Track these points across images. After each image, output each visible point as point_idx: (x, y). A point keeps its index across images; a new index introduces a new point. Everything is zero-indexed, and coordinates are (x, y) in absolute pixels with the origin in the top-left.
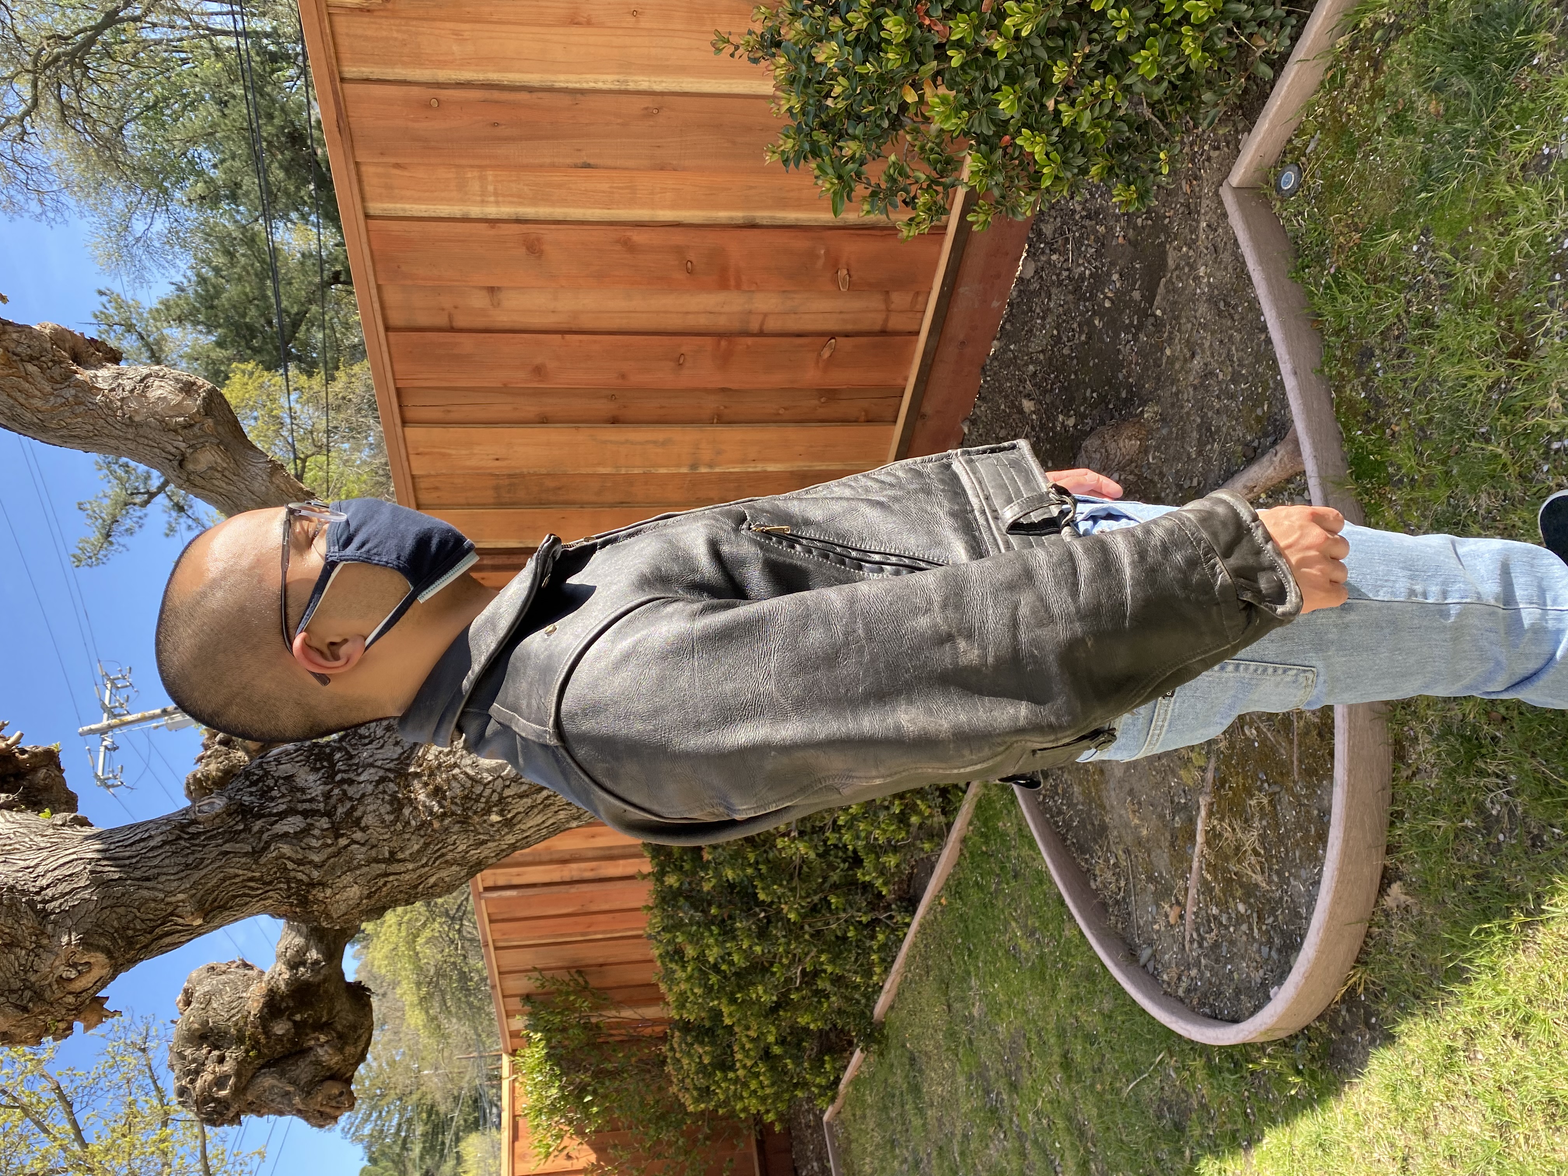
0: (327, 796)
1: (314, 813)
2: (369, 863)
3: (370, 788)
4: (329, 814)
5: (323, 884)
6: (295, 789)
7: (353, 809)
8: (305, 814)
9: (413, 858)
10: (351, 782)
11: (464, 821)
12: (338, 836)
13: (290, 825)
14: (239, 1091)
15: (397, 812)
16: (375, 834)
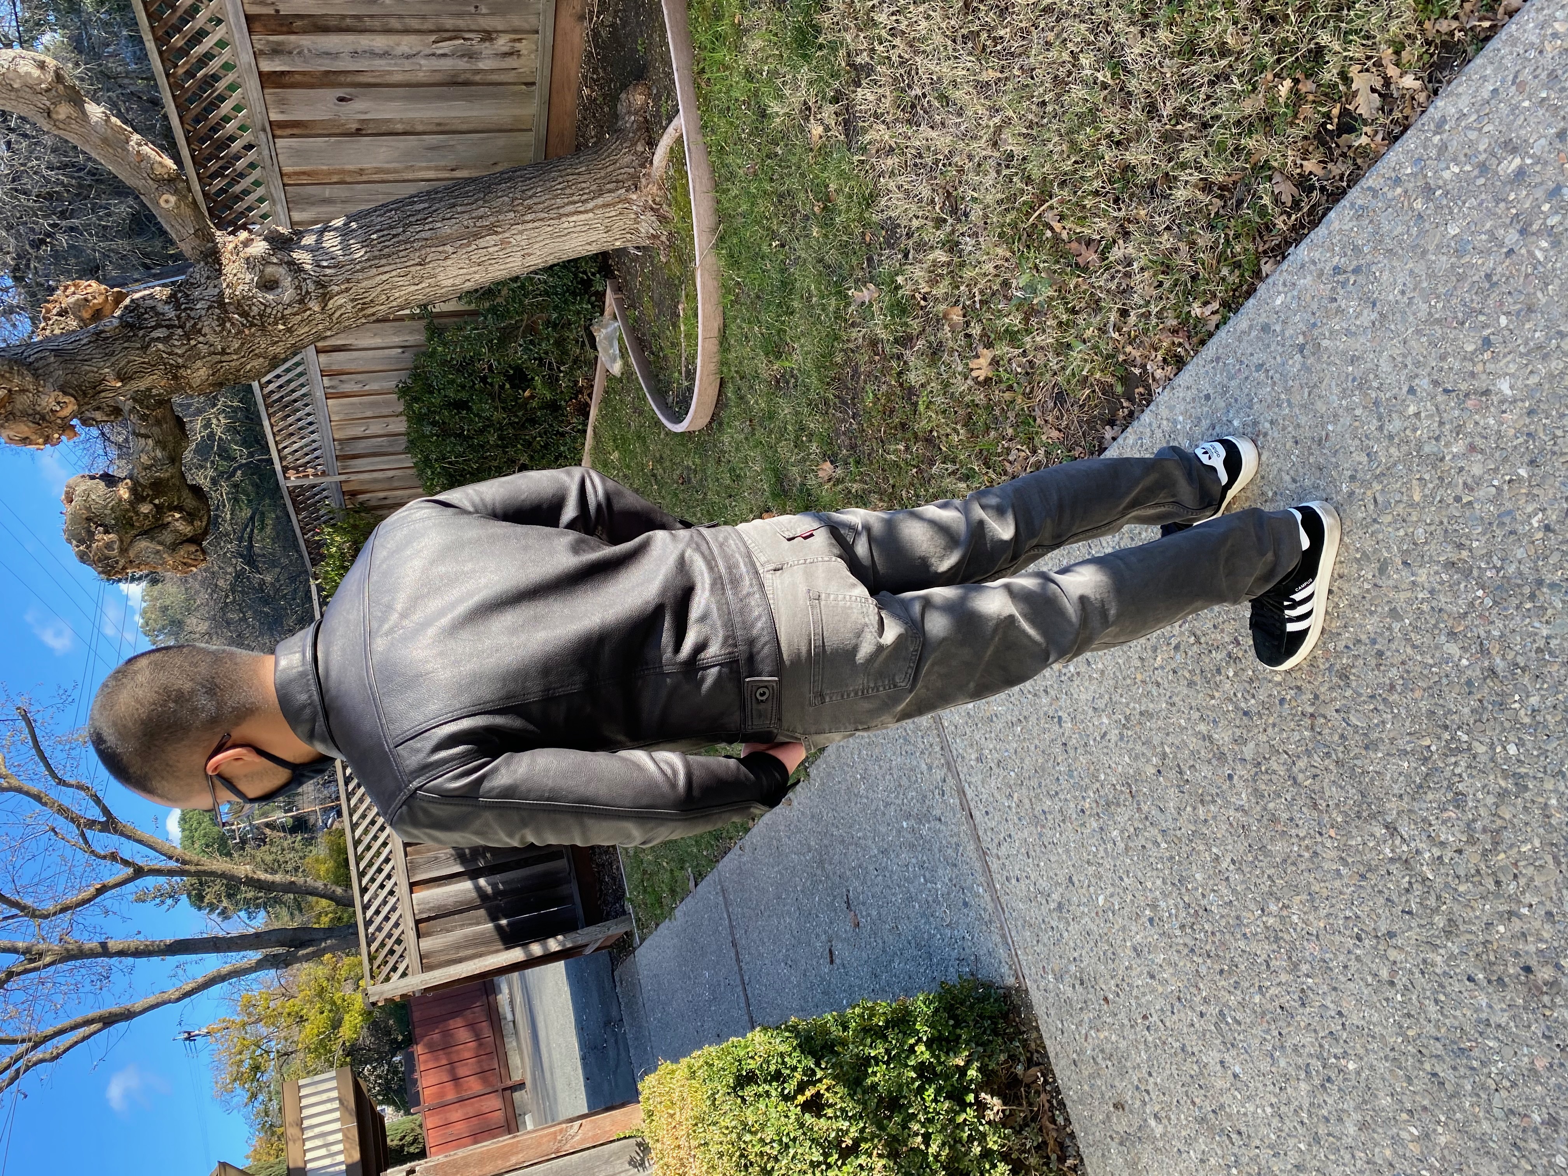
0: (179, 317)
1: (173, 326)
2: (210, 354)
3: (203, 312)
4: (182, 327)
5: (186, 367)
6: (157, 314)
7: (195, 324)
8: (168, 327)
9: (236, 352)
10: (191, 309)
11: (263, 328)
12: (189, 340)
13: (160, 333)
14: (123, 551)
15: (222, 325)
16: (211, 338)
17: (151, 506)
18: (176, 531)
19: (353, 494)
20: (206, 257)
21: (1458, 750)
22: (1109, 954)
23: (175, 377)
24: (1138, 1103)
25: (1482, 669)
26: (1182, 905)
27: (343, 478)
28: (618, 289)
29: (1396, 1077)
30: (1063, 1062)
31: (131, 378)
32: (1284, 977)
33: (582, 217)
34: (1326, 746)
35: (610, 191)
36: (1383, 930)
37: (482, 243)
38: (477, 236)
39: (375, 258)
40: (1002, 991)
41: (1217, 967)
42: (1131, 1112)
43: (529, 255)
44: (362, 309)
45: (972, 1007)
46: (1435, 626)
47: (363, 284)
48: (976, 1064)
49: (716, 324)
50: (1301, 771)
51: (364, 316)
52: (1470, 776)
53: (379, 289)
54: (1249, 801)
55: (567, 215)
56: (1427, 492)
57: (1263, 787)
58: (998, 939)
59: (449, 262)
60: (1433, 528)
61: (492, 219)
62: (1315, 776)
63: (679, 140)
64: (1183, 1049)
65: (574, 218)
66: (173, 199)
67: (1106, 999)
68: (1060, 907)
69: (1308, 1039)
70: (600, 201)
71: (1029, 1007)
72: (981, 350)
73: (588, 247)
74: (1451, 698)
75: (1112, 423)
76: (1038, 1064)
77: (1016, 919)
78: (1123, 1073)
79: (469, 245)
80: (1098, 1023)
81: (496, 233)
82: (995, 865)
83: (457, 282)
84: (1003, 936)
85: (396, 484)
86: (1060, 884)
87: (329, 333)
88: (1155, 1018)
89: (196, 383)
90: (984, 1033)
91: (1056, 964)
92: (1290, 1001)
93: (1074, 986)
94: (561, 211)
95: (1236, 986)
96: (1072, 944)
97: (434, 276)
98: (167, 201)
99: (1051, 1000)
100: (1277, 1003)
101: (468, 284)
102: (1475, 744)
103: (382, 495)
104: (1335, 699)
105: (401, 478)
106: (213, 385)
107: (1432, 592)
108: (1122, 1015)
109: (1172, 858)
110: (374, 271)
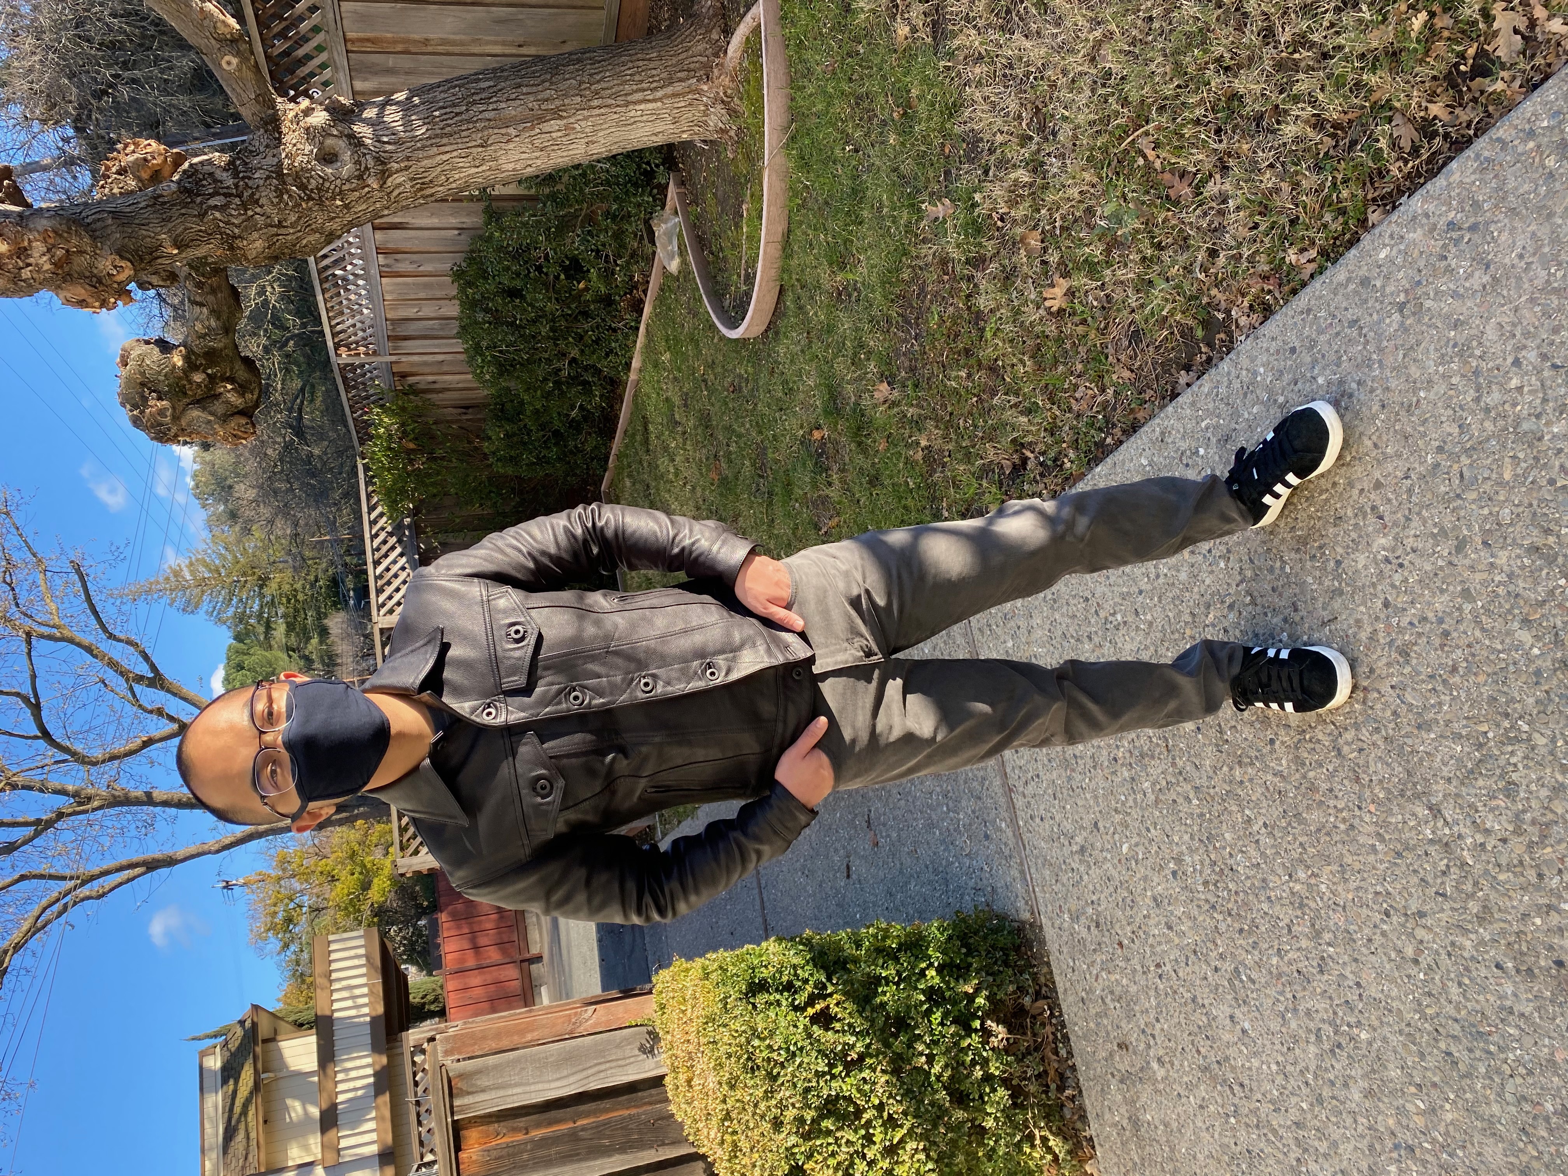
0: (236, 186)
1: (231, 195)
2: (267, 226)
3: (261, 182)
4: (240, 196)
5: (242, 238)
6: (216, 181)
7: (253, 194)
8: (225, 195)
9: (292, 226)
10: (250, 178)
11: (320, 203)
12: (246, 210)
13: (217, 201)
14: (176, 418)
15: (280, 196)
16: (268, 209)
17: (203, 376)
18: (228, 402)
19: (403, 376)
20: (266, 123)
21: (1517, 740)
22: (1128, 901)
23: (231, 248)
24: (1142, 1046)
25: (1554, 661)
26: (1208, 861)
27: (394, 358)
28: (682, 183)
29: (1410, 1053)
30: (1071, 999)
31: (187, 246)
32: (1304, 943)
33: (650, 106)
34: (1376, 721)
35: (681, 80)
36: (1413, 908)
37: (546, 127)
38: (541, 120)
39: (436, 136)
40: (1016, 925)
41: (1237, 926)
42: (1135, 1053)
43: (593, 143)
44: (421, 189)
45: (985, 938)
46: (1509, 611)
47: (423, 163)
48: (985, 993)
49: (780, 228)
50: (1347, 743)
51: (422, 197)
52: (1526, 767)
53: (439, 169)
54: (1289, 767)
55: (635, 103)
56: (1519, 471)
57: (1306, 755)
58: (1017, 875)
59: (511, 146)
60: (1521, 509)
61: (558, 103)
62: (1361, 750)
63: (756, 30)
64: (1194, 1000)
65: (642, 107)
66: (235, 61)
67: (1120, 944)
68: (1082, 850)
69: (1322, 1005)
70: (669, 90)
71: (1042, 942)
72: (1056, 278)
73: (654, 138)
74: (1515, 687)
75: (1188, 368)
76: (1046, 997)
77: (1037, 858)
78: (1130, 1016)
79: (532, 128)
80: (1110, 965)
81: (561, 118)
82: (1020, 803)
83: (518, 167)
84: (1022, 872)
85: (445, 368)
86: (1085, 829)
87: (386, 212)
88: (1168, 967)
89: (251, 255)
90: (995, 963)
91: (1073, 904)
92: (1310, 967)
93: (1089, 928)
94: (629, 98)
95: (1255, 945)
96: (1091, 887)
97: (496, 159)
98: (229, 63)
99: (1065, 938)
100: (1294, 968)
101: (529, 169)
102: (1536, 735)
103: (431, 378)
104: (1393, 675)
105: (451, 363)
106: (269, 258)
107: (1511, 576)
108: (1135, 962)
109: (1202, 815)
110: (435, 150)
